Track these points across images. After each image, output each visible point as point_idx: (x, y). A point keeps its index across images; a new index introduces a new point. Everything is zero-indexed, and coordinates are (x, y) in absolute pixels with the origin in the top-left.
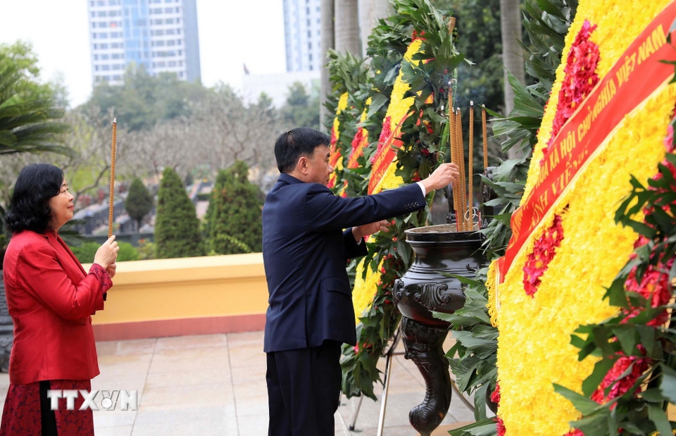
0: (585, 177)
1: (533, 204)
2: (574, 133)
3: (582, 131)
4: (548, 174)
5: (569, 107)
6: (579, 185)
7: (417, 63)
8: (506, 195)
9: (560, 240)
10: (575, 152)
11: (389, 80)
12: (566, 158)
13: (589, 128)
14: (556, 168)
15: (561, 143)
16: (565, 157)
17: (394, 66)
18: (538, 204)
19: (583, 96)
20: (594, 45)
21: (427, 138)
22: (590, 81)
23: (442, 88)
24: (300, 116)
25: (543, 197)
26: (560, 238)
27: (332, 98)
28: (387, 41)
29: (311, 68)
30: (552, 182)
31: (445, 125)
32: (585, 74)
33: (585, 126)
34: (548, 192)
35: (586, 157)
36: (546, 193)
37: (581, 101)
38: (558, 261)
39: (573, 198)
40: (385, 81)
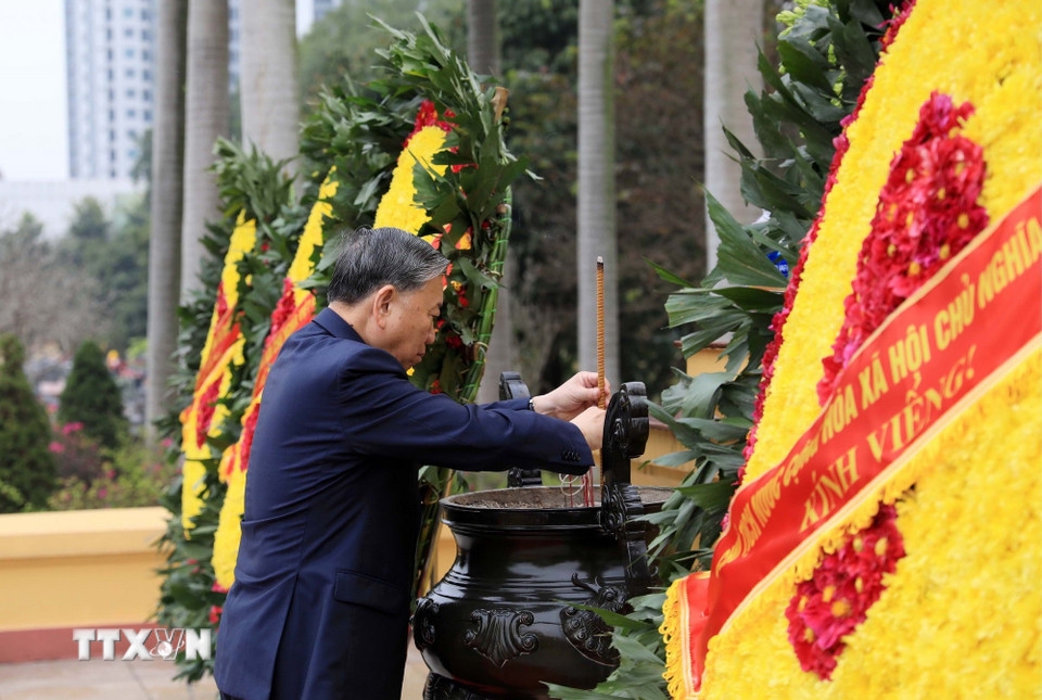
0: (966, 427)
1: (814, 475)
2: (923, 329)
3: (946, 327)
4: (855, 414)
5: (904, 273)
6: (950, 443)
7: (441, 170)
8: (702, 446)
9: (896, 559)
10: (934, 372)
11: (365, 201)
12: (906, 383)
13: (968, 320)
14: (878, 402)
15: (892, 351)
16: (903, 381)
17: (376, 175)
18: (829, 475)
19: (944, 251)
20: (973, 145)
21: (458, 316)
22: (963, 221)
23: (486, 221)
24: (94, 257)
25: (846, 463)
26: (896, 553)
27: (215, 229)
28: (366, 127)
29: (113, 174)
30: (868, 433)
31: (489, 292)
32: (948, 206)
33: (958, 314)
34: (858, 454)
35: (968, 386)
36: (852, 453)
37: (938, 264)
38: (891, 605)
39: (931, 470)
40: (357, 202)
